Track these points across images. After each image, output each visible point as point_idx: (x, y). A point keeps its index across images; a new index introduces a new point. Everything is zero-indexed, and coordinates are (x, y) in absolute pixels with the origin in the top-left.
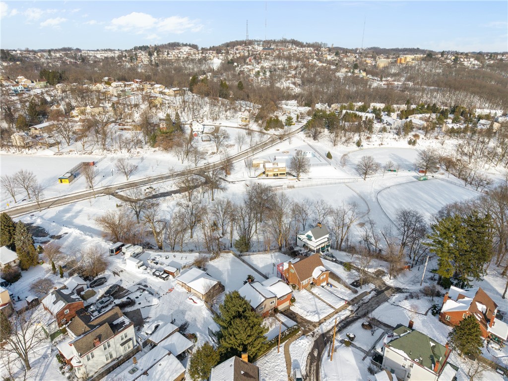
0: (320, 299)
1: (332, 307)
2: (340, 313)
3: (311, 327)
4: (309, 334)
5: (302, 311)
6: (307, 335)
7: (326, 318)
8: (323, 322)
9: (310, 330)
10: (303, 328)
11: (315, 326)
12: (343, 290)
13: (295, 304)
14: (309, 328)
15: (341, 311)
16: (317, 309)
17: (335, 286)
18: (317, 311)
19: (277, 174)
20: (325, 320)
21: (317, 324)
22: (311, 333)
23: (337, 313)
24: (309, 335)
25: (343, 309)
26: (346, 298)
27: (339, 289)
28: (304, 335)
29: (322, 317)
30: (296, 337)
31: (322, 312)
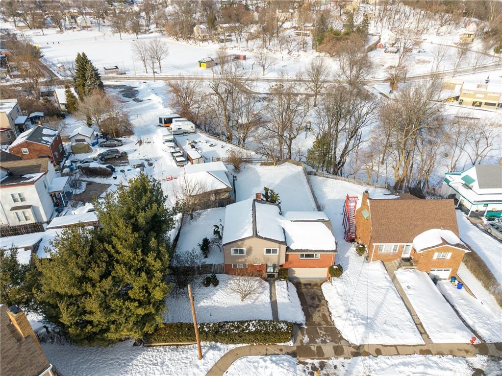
0: (403, 298)
1: (423, 333)
2: (435, 358)
3: (328, 349)
4: (309, 361)
5: (339, 302)
6: (302, 359)
7: (382, 349)
8: (367, 354)
9: (320, 354)
10: (306, 339)
11: (338, 352)
12: (487, 309)
13: (336, 281)
14: (319, 348)
15: (441, 354)
16: (376, 314)
17: (469, 291)
18: (373, 320)
19: (481, 103)
20: (378, 352)
21: (347, 350)
22: (316, 362)
23: (425, 352)
24: (305, 363)
25: (451, 353)
26: (482, 332)
27: (478, 301)
28: (294, 354)
29: (374, 340)
30: (271, 349)
31: (384, 330)
